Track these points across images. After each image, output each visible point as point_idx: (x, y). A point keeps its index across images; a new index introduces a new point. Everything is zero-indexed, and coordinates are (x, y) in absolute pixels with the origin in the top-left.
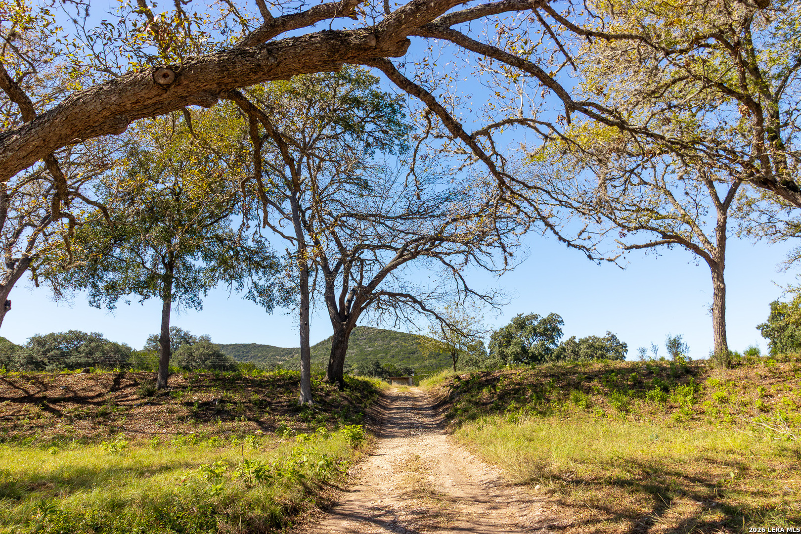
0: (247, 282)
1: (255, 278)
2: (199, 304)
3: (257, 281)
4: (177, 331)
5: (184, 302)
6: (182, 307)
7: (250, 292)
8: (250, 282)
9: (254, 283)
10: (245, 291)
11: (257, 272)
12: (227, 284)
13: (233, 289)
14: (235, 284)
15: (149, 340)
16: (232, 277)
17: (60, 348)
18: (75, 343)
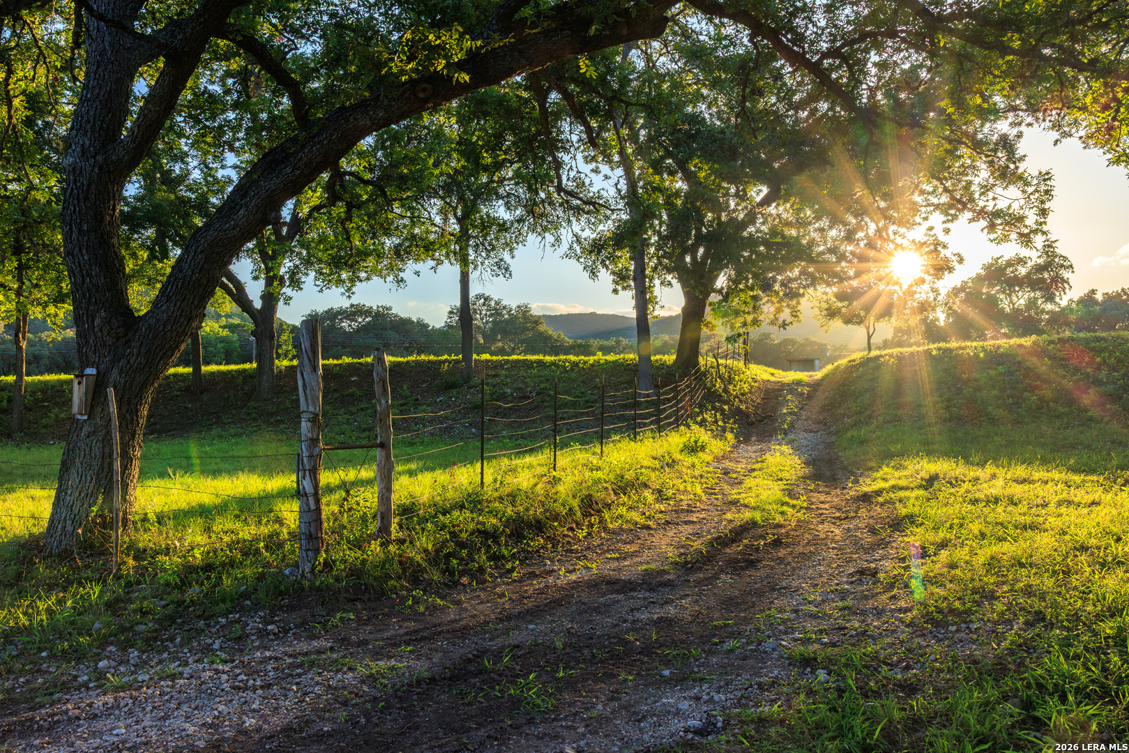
0: (566, 235)
1: (576, 228)
2: (507, 269)
3: (580, 233)
4: (486, 299)
5: (489, 270)
6: (487, 275)
7: (571, 248)
8: (570, 235)
9: (575, 235)
10: (565, 246)
11: (578, 220)
12: (540, 238)
13: (548, 245)
14: (549, 238)
15: (451, 312)
16: (545, 229)
17: (342, 327)
18: (360, 320)
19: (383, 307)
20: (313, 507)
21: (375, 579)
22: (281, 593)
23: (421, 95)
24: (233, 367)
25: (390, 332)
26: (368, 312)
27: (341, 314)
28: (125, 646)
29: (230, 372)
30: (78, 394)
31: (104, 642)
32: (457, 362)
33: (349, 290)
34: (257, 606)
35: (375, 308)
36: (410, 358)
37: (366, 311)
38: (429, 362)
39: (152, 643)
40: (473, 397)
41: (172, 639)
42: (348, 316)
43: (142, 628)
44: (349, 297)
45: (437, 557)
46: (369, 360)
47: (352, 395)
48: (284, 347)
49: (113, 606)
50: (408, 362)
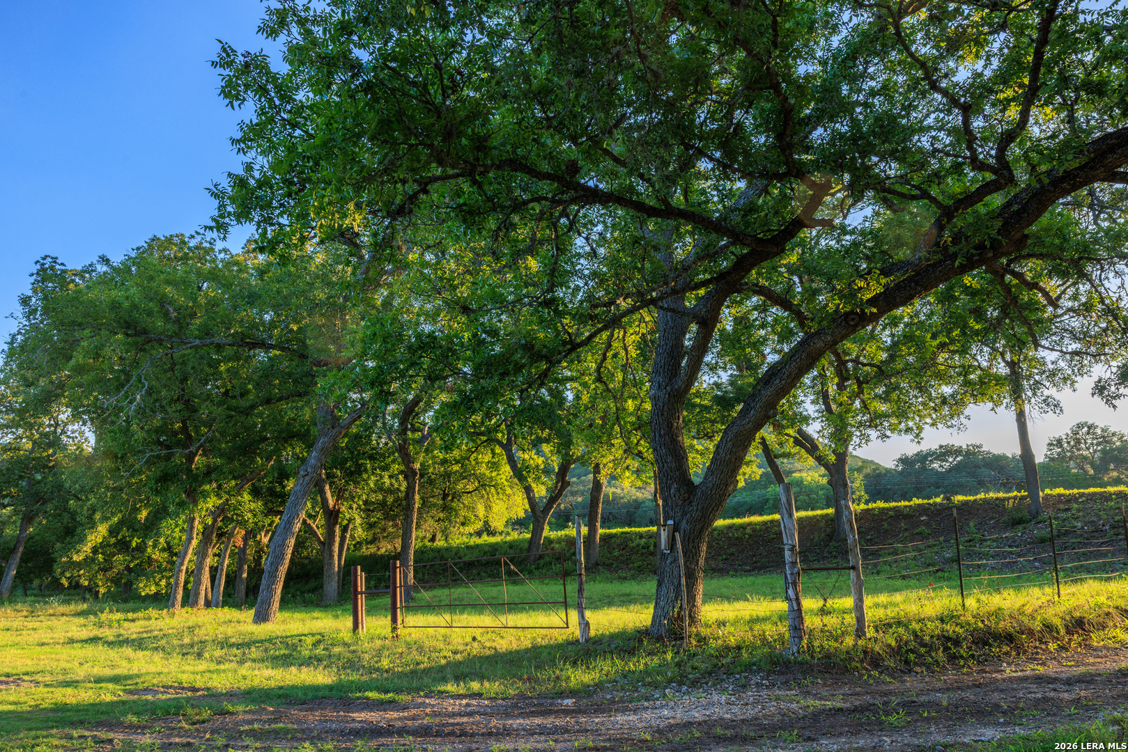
4: (1089, 428)
5: (1037, 408)
17: (933, 469)
18: (951, 460)
19: (974, 446)
20: (796, 608)
21: (841, 660)
22: (775, 663)
23: (852, 323)
24: (819, 512)
25: (983, 469)
26: (958, 452)
27: (931, 456)
28: (681, 684)
29: (815, 517)
30: (664, 535)
31: (670, 681)
32: (1023, 498)
33: (917, 435)
34: (760, 670)
35: (964, 447)
36: (979, 497)
37: (956, 451)
38: (997, 499)
39: (695, 684)
40: (1039, 532)
41: (707, 683)
42: (938, 457)
43: (690, 676)
44: (919, 442)
45: (895, 652)
46: (938, 500)
47: (920, 534)
48: (858, 493)
49: (678, 665)
50: (975, 500)
